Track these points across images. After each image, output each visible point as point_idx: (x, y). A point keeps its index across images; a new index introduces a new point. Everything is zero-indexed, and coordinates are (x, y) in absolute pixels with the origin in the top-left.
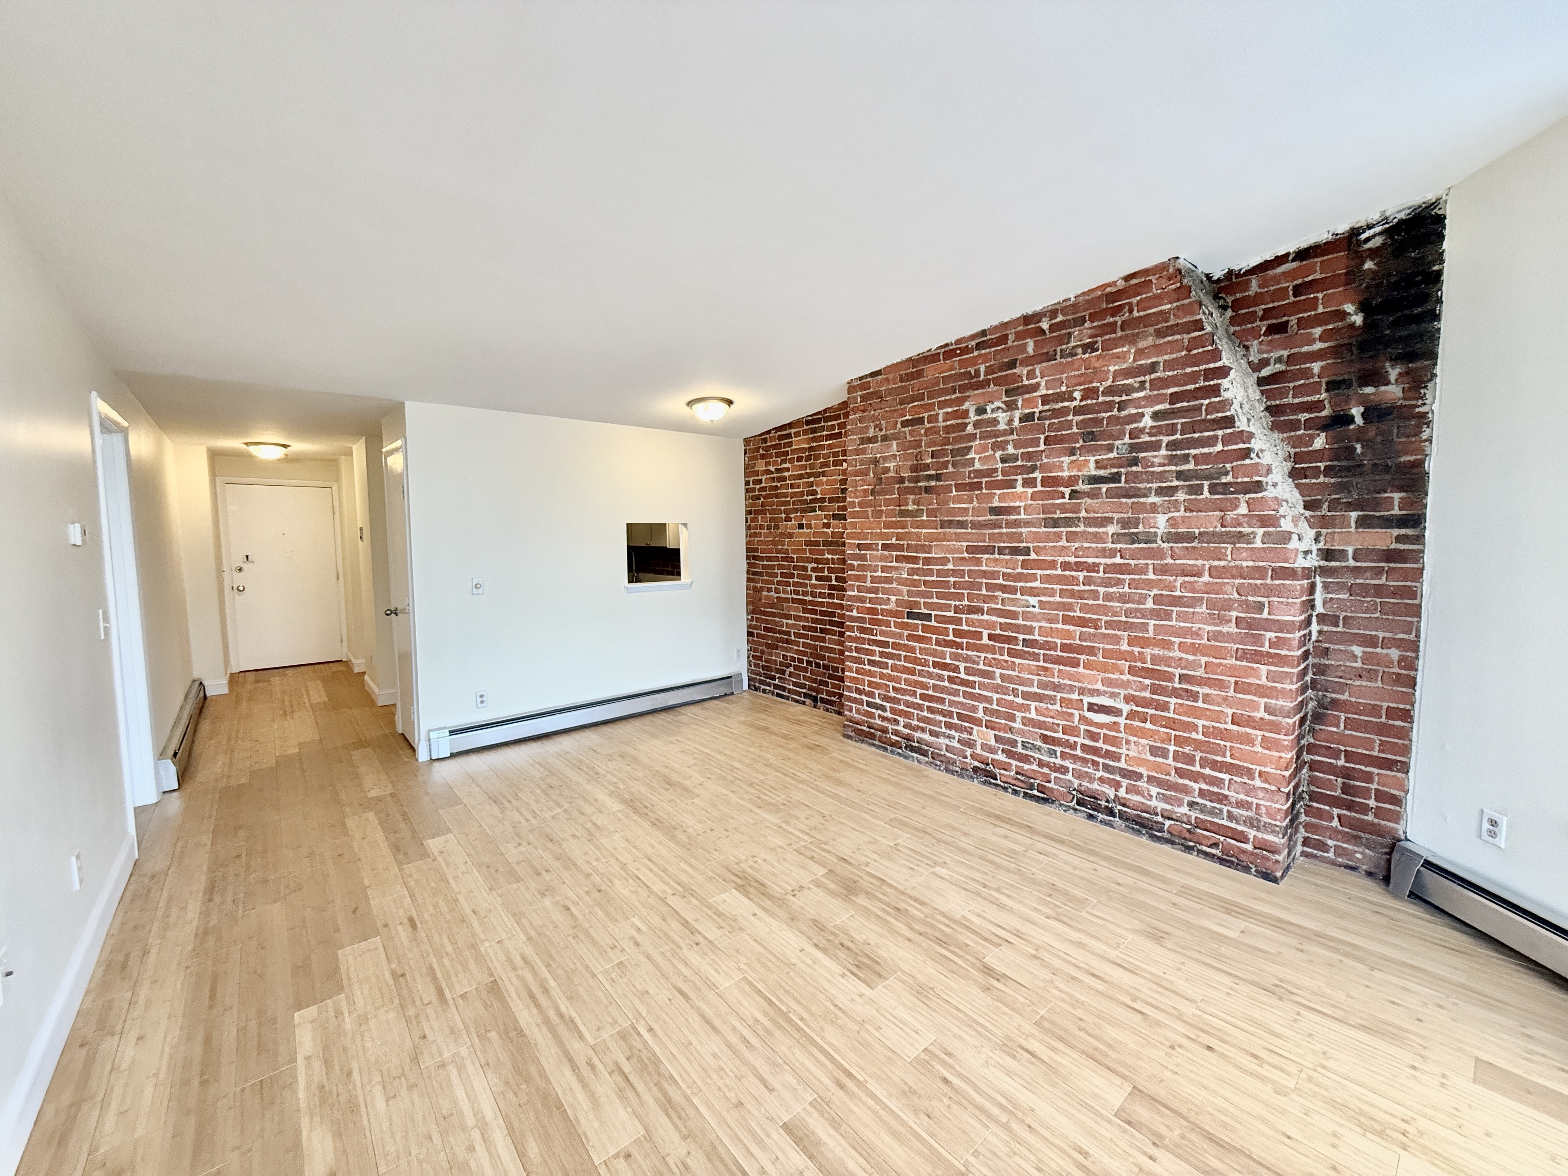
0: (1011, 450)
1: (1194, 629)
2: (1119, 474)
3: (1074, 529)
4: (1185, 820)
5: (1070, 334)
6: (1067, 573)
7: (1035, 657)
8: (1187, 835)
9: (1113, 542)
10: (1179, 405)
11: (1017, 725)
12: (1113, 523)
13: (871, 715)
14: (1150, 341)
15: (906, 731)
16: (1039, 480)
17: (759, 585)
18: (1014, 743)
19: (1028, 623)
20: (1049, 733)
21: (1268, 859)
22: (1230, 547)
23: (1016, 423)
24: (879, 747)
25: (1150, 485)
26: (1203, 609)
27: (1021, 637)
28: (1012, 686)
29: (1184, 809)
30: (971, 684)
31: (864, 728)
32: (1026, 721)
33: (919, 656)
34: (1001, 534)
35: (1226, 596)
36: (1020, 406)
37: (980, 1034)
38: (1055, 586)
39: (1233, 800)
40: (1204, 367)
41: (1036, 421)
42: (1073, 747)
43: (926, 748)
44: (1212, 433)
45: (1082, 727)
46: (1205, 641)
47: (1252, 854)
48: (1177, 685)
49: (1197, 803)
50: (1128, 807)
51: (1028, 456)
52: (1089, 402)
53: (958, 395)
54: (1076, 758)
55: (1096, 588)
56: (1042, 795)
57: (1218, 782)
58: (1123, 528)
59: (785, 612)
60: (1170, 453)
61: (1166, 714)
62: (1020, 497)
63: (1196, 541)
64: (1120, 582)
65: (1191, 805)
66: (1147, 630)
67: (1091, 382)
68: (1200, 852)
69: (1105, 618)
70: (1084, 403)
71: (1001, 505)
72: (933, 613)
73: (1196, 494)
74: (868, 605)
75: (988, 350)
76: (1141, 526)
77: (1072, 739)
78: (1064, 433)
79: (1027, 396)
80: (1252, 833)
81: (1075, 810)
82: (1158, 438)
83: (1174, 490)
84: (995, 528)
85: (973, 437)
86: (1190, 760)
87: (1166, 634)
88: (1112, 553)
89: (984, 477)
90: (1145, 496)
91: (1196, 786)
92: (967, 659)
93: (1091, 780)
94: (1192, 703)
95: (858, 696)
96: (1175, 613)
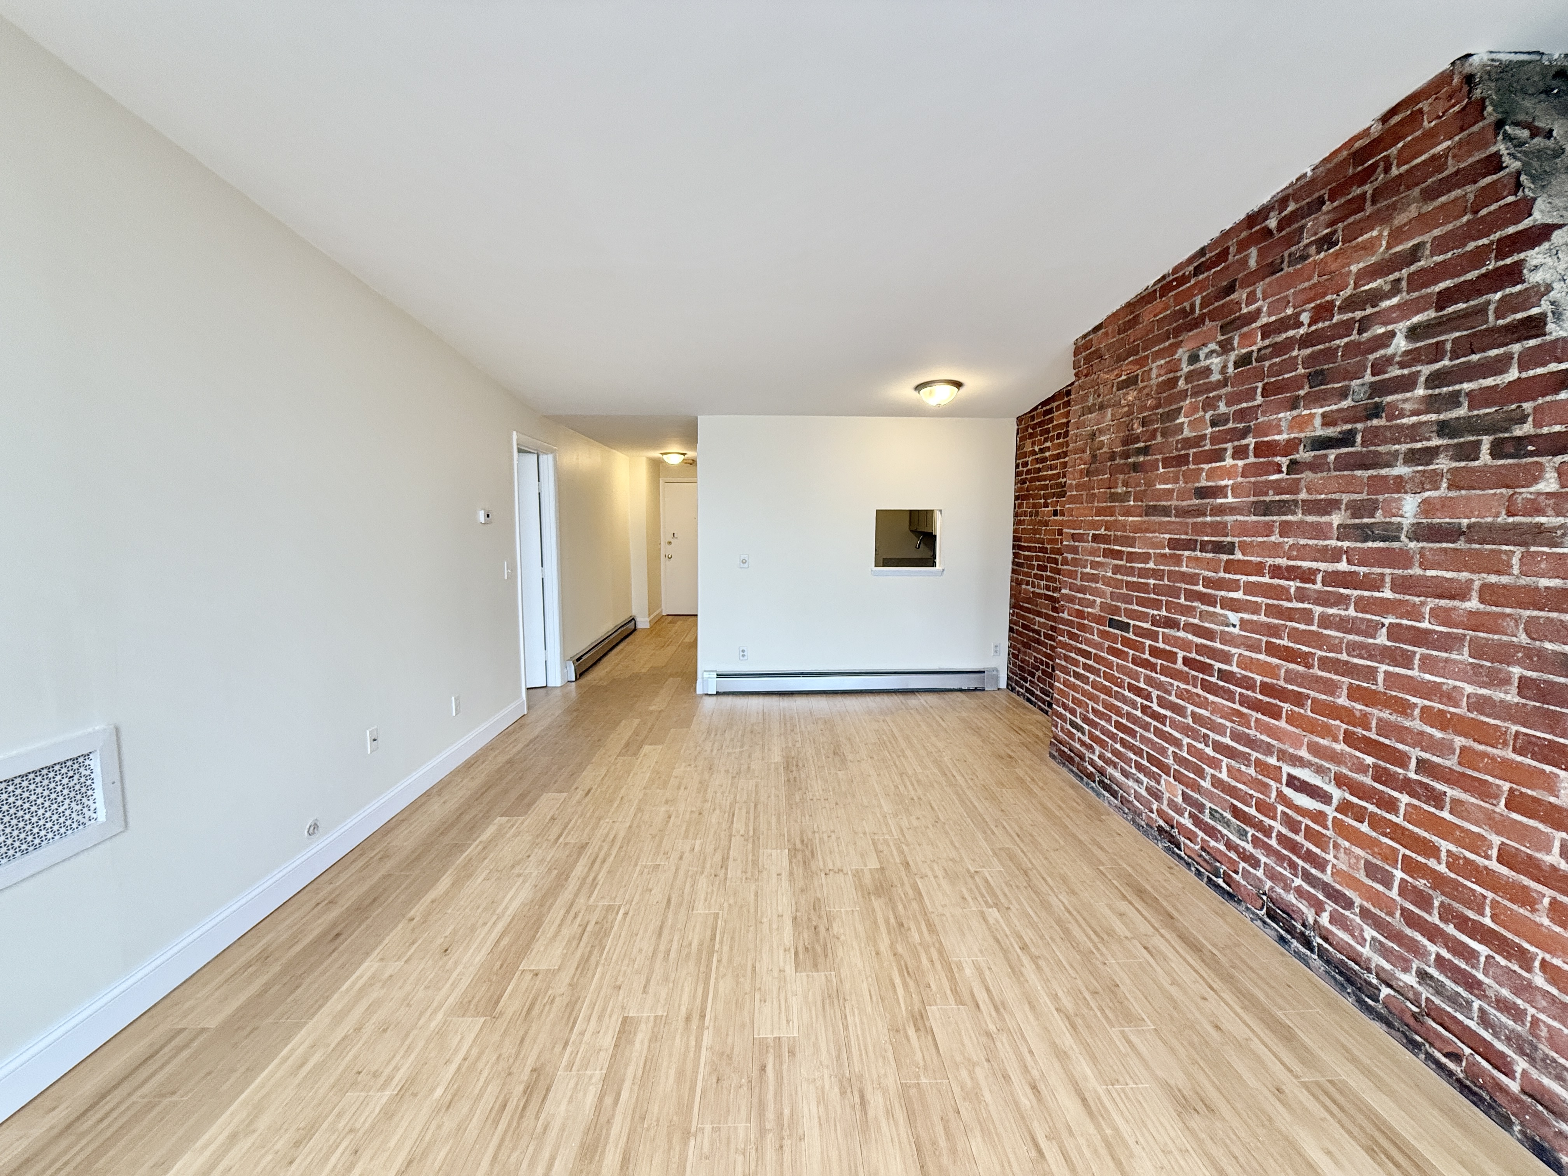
0: (1222, 408)
1: (1445, 687)
2: (1352, 433)
3: (1289, 518)
4: (1411, 995)
5: (1302, 228)
6: (1276, 581)
7: (1229, 696)
8: (1411, 1021)
9: (1338, 539)
10: (1450, 310)
11: (1206, 784)
12: (1340, 509)
13: (1071, 736)
14: (1413, 211)
15: (1100, 763)
16: (1252, 447)
17: (1020, 577)
18: (1201, 807)
19: (1226, 648)
20: (1240, 805)
21: (1545, 1122)
22: (1518, 551)
23: (1231, 370)
24: (1076, 775)
25: (1397, 447)
26: (1464, 656)
27: (1218, 665)
28: (1204, 731)
29: (1410, 979)
30: (1161, 719)
31: (1066, 750)
32: (1217, 782)
33: (1116, 674)
34: (1204, 524)
35: (1505, 638)
36: (1236, 345)
37: (838, 1057)
38: (1259, 600)
39: (1490, 993)
40: (1498, 235)
41: (1254, 363)
42: (1268, 832)
43: (1116, 788)
44: (1502, 350)
45: (1280, 808)
46: (1462, 711)
47: (1517, 1100)
48: (1412, 775)
49: (1432, 977)
50: (1330, 944)
51: (1241, 415)
52: (1320, 325)
53: (1172, 341)
54: (1269, 850)
55: (1310, 606)
56: (1228, 888)
57: (1471, 956)
58: (1354, 516)
59: (1038, 609)
60: (1430, 392)
61: (1392, 818)
62: (1229, 473)
63: (1462, 538)
64: (1342, 601)
65: (1423, 976)
66: (1375, 679)
67: (1325, 294)
68: (1429, 1057)
69: (1320, 653)
70: (1313, 328)
71: (1209, 484)
72: (1132, 622)
73: (1468, 458)
74: (1077, 607)
75: (1206, 275)
76: (1379, 513)
77: (1267, 821)
78: (1286, 376)
79: (1245, 329)
80: (1521, 1065)
81: (1264, 922)
82: (1414, 369)
83: (1431, 454)
84: (1199, 516)
85: (1184, 394)
86: (1424, 902)
87: (1402, 689)
88: (1335, 555)
89: (1191, 447)
90: (1389, 465)
91: (1433, 948)
92: (1159, 686)
93: (1287, 888)
94: (1432, 810)
95: (1063, 712)
96: (1418, 657)
